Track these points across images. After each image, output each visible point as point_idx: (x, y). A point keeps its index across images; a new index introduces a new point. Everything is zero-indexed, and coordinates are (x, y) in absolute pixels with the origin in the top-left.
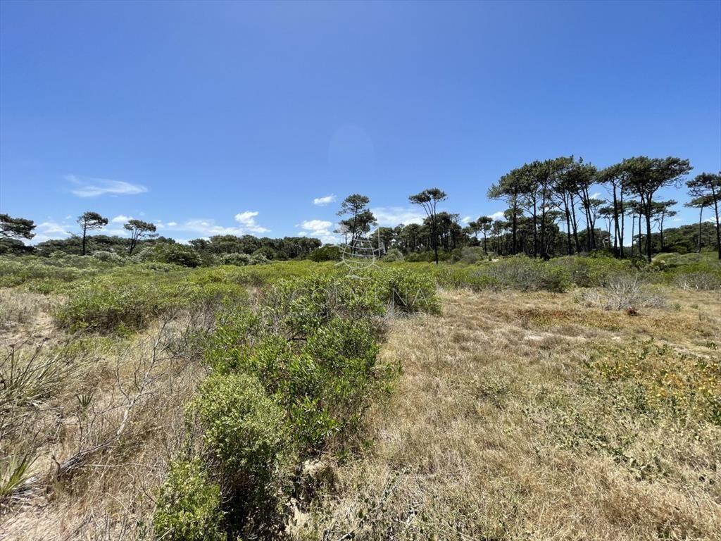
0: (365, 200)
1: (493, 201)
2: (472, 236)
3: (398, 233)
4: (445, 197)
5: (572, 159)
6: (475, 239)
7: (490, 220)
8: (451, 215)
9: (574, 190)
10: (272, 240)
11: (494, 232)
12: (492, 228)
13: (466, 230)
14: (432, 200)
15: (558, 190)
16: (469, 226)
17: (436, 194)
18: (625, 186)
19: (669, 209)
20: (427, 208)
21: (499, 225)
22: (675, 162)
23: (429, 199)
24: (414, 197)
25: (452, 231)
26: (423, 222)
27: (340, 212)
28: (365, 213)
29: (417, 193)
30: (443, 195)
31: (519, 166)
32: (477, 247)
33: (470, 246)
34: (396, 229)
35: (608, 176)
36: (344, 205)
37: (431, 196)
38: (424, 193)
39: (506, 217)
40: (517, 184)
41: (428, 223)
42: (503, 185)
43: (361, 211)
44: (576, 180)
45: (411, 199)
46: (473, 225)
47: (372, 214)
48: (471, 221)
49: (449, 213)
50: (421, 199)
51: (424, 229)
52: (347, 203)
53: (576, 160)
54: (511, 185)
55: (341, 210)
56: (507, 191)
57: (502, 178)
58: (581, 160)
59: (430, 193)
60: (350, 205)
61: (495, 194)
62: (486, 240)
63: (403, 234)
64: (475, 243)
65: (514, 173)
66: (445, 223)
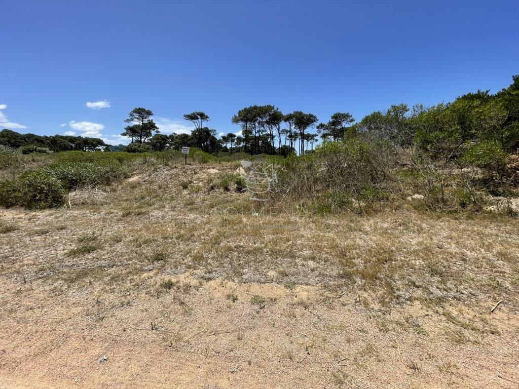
0: (149, 113)
1: (234, 125)
2: (223, 146)
3: (172, 140)
4: (208, 119)
5: (273, 108)
6: (226, 147)
7: (235, 136)
8: (210, 130)
9: (275, 124)
11: (237, 143)
12: (236, 141)
13: (220, 141)
14: (199, 120)
15: (267, 122)
16: (222, 139)
17: (202, 116)
18: (296, 124)
20: (196, 124)
21: (239, 139)
22: (312, 116)
23: (197, 118)
24: (187, 115)
25: (211, 141)
26: (191, 132)
27: (127, 120)
28: (149, 122)
29: (189, 113)
30: (207, 117)
31: (248, 107)
32: (227, 153)
33: (223, 151)
34: (170, 136)
35: (288, 119)
36: (131, 115)
37: (199, 117)
38: (194, 114)
39: (243, 134)
40: (248, 116)
41: (195, 134)
42: (240, 116)
43: (146, 121)
44: (275, 118)
45: (185, 116)
46: (224, 138)
47: (155, 124)
48: (223, 135)
50: (192, 117)
51: (192, 138)
52: (134, 114)
53: (275, 109)
54: (244, 117)
56: (242, 120)
57: (239, 111)
58: (278, 109)
59: (198, 114)
60: (136, 115)
61: (236, 120)
62: (232, 149)
63: (177, 141)
64: (226, 149)
65: (245, 110)
66: (207, 135)
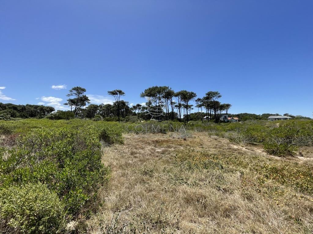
0: (84, 90)
1: (142, 98)
2: (133, 111)
3: (101, 108)
4: (124, 94)
5: (168, 88)
6: (135, 112)
7: (141, 106)
8: (125, 102)
9: (168, 98)
10: (16, 105)
11: (142, 110)
12: (141, 109)
13: (131, 109)
14: (118, 95)
15: (163, 97)
16: (133, 107)
17: (120, 92)
18: (182, 99)
19: (192, 107)
20: (116, 98)
21: (144, 108)
22: (193, 93)
23: (117, 94)
24: (111, 92)
25: (126, 109)
26: (113, 103)
27: (68, 95)
28: (84, 97)
29: (112, 91)
30: (123, 93)
31: (151, 87)
32: (135, 116)
33: (133, 115)
34: (100, 106)
35: (177, 95)
36: (71, 91)
37: (118, 93)
38: (115, 91)
39: (146, 105)
40: (151, 93)
41: (116, 105)
42: (146, 93)
43: (81, 96)
44: (169, 95)
45: (109, 92)
46: (134, 107)
47: (87, 98)
48: (134, 105)
49: (124, 101)
50: (114, 93)
51: (114, 107)
52: (73, 91)
53: (169, 88)
54: (148, 93)
55: (70, 93)
56: (147, 96)
57: (145, 90)
58: (171, 89)
59: (117, 91)
60: (75, 92)
61: (143, 96)
62: (139, 114)
63: (104, 108)
64: (135, 114)
65: (150, 89)
66: (123, 105)
